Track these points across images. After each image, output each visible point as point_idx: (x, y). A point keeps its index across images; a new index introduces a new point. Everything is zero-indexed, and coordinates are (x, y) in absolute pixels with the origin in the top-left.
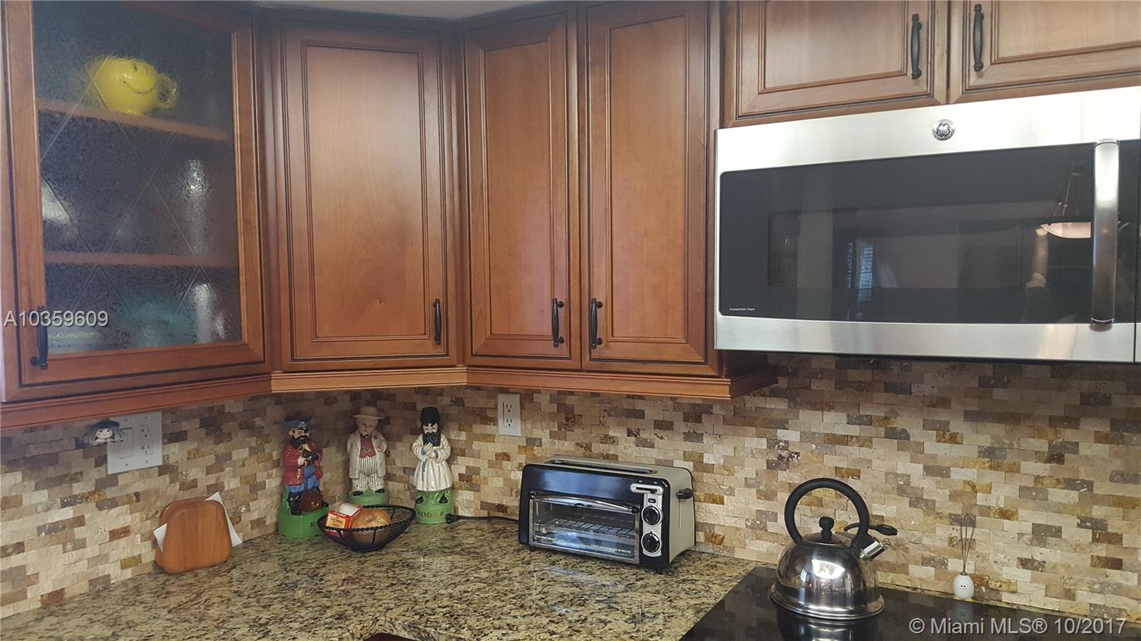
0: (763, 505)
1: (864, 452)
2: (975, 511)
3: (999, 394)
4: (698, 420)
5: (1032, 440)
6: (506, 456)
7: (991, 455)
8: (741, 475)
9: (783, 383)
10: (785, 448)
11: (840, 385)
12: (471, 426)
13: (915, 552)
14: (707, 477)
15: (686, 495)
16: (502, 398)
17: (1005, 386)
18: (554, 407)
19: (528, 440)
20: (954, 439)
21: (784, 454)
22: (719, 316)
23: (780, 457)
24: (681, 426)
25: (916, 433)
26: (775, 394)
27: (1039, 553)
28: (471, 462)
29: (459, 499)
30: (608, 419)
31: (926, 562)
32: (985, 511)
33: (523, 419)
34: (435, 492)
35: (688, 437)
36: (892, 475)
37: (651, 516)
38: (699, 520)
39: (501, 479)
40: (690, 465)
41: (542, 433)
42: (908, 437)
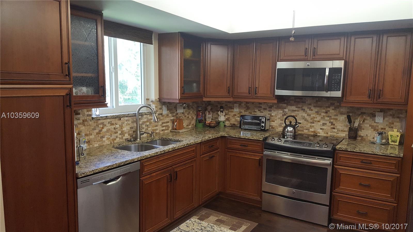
0: (281, 122)
1: (298, 113)
2: (314, 121)
3: (319, 103)
4: (271, 108)
5: (323, 110)
6: (235, 115)
7: (317, 113)
8: (278, 117)
9: (286, 101)
10: (285, 112)
11: (295, 102)
12: (229, 110)
13: (305, 128)
14: (272, 118)
15: (268, 120)
16: (235, 105)
17: (320, 102)
18: (245, 106)
19: (240, 112)
20: (312, 110)
21: (285, 113)
22: (276, 90)
23: (285, 114)
24: (268, 109)
25: (306, 109)
26: (284, 103)
27: (323, 127)
28: (228, 116)
29: (226, 123)
30: (255, 108)
31: (306, 129)
32: (316, 121)
33: (239, 108)
34: (222, 121)
35: (269, 111)
36: (302, 116)
37: (263, 122)
38: (270, 125)
39: (234, 119)
40: (269, 116)
41: (243, 111)
42: (305, 110)
